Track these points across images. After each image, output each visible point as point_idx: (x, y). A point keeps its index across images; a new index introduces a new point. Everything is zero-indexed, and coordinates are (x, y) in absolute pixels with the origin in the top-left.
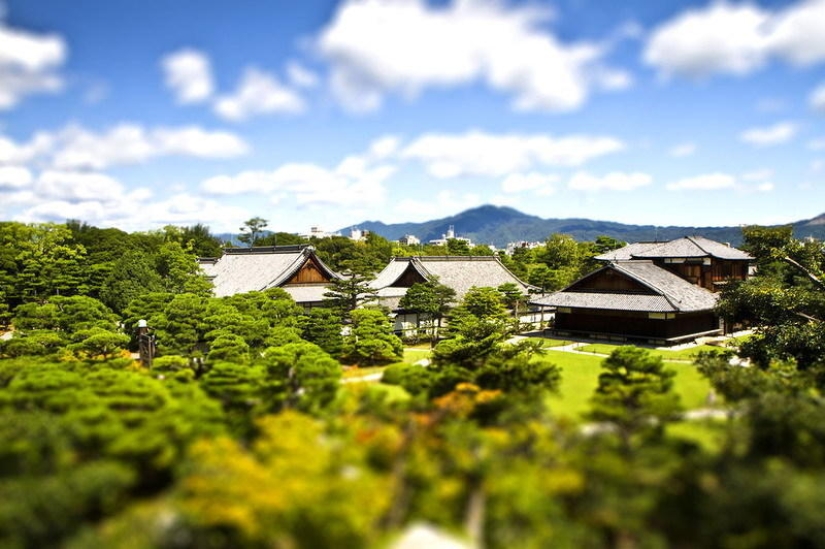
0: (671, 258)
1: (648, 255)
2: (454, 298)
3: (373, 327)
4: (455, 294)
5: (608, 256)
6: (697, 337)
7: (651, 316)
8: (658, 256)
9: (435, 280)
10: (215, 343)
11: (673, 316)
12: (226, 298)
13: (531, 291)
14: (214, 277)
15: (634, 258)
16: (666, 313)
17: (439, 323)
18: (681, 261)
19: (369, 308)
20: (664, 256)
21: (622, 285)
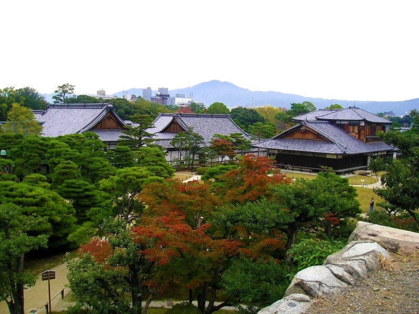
0: (340, 120)
1: (326, 118)
2: (204, 141)
3: (154, 158)
4: (203, 139)
5: (301, 118)
6: (355, 170)
7: (328, 157)
8: (332, 118)
9: (190, 129)
10: (60, 165)
11: (340, 157)
12: (60, 137)
13: (252, 139)
14: (43, 123)
15: (318, 119)
16: (337, 155)
17: (193, 157)
18: (347, 123)
19: (151, 146)
20: (336, 118)
21: (310, 136)
